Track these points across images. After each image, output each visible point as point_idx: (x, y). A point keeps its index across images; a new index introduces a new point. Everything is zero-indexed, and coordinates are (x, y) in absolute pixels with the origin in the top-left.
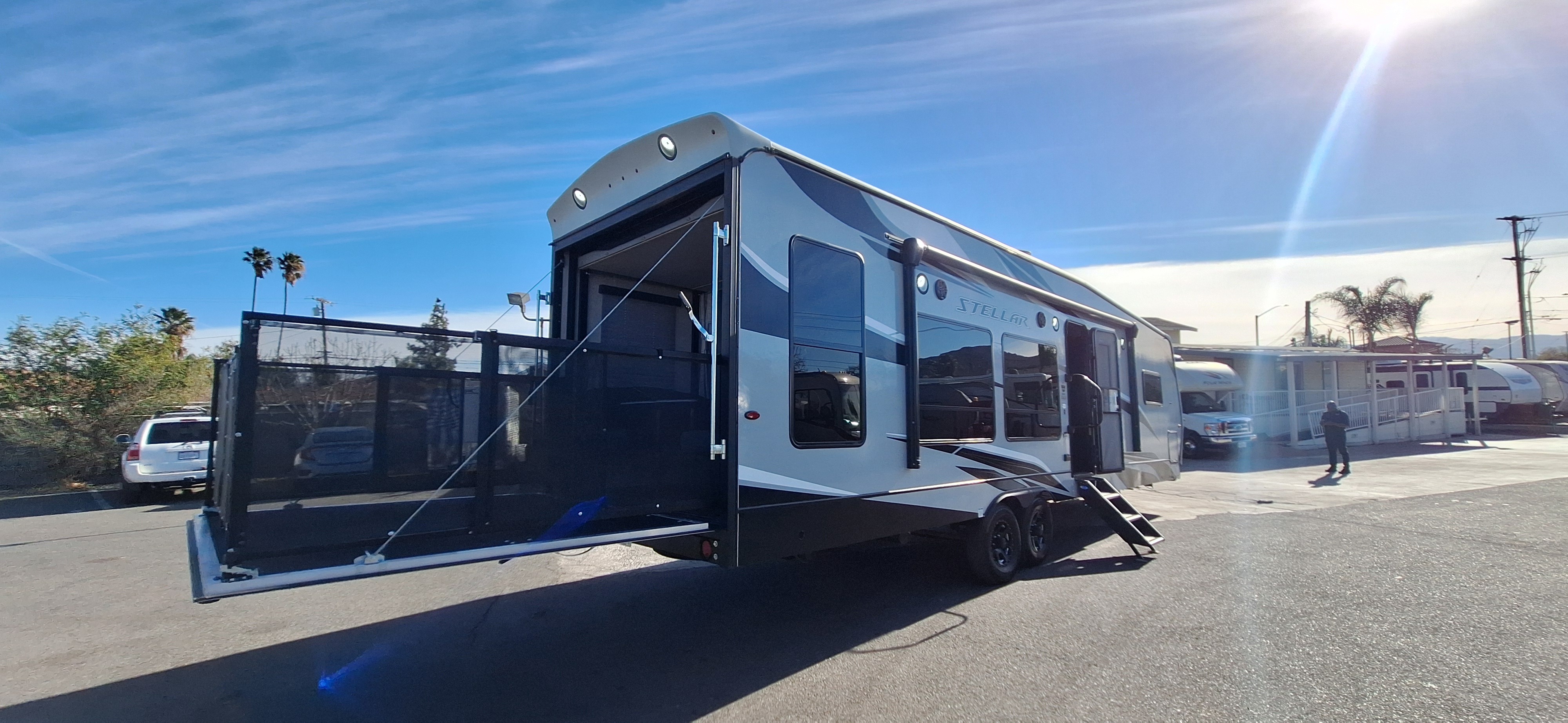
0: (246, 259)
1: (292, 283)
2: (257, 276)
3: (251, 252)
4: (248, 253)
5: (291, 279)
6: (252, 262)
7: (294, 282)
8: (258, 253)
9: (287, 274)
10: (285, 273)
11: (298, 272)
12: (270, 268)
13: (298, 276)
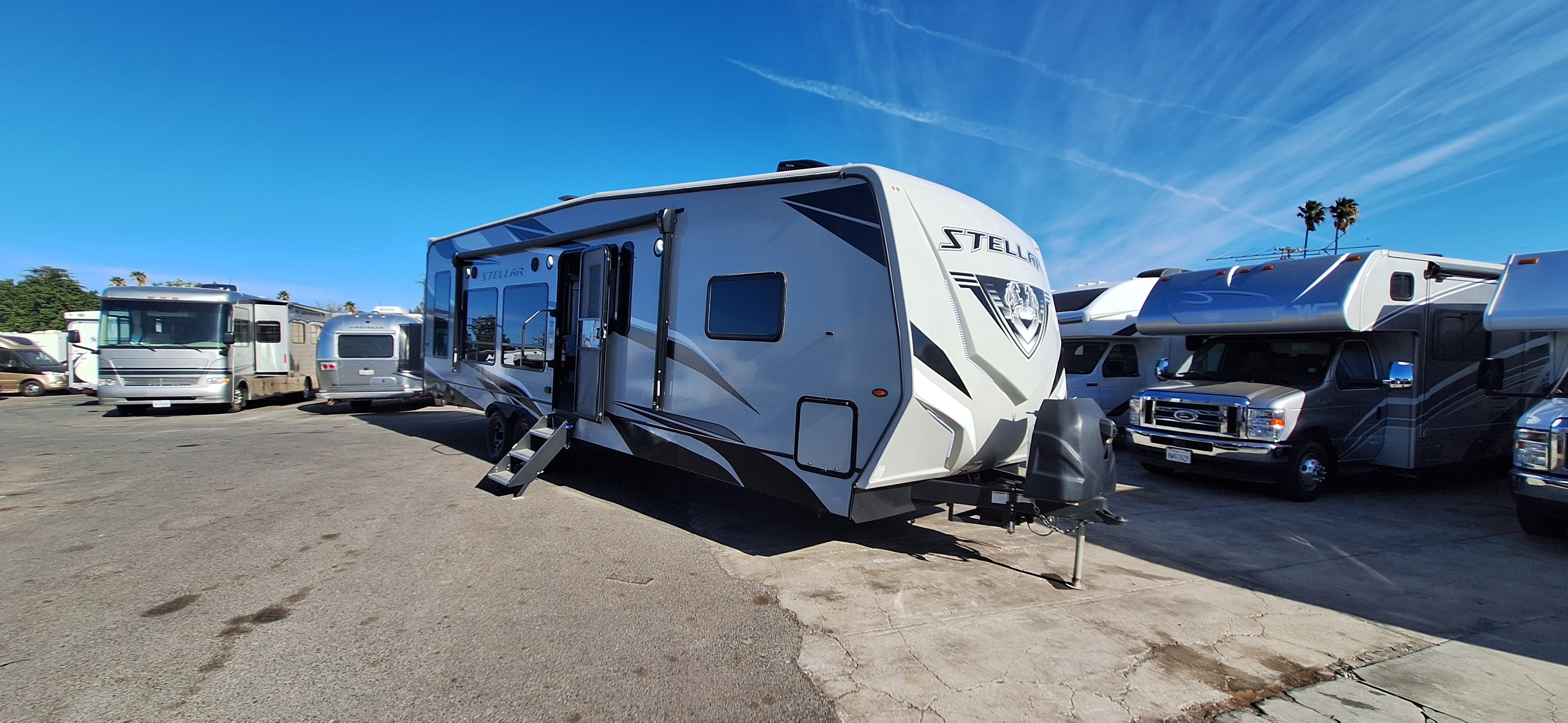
0: (1299, 215)
1: (1344, 230)
2: (1308, 229)
3: (1304, 207)
4: (1300, 208)
5: (1343, 225)
6: (1305, 215)
7: (1347, 229)
8: (1311, 206)
9: (1339, 221)
10: (1337, 221)
11: (1351, 217)
12: (1322, 219)
13: (1352, 220)
